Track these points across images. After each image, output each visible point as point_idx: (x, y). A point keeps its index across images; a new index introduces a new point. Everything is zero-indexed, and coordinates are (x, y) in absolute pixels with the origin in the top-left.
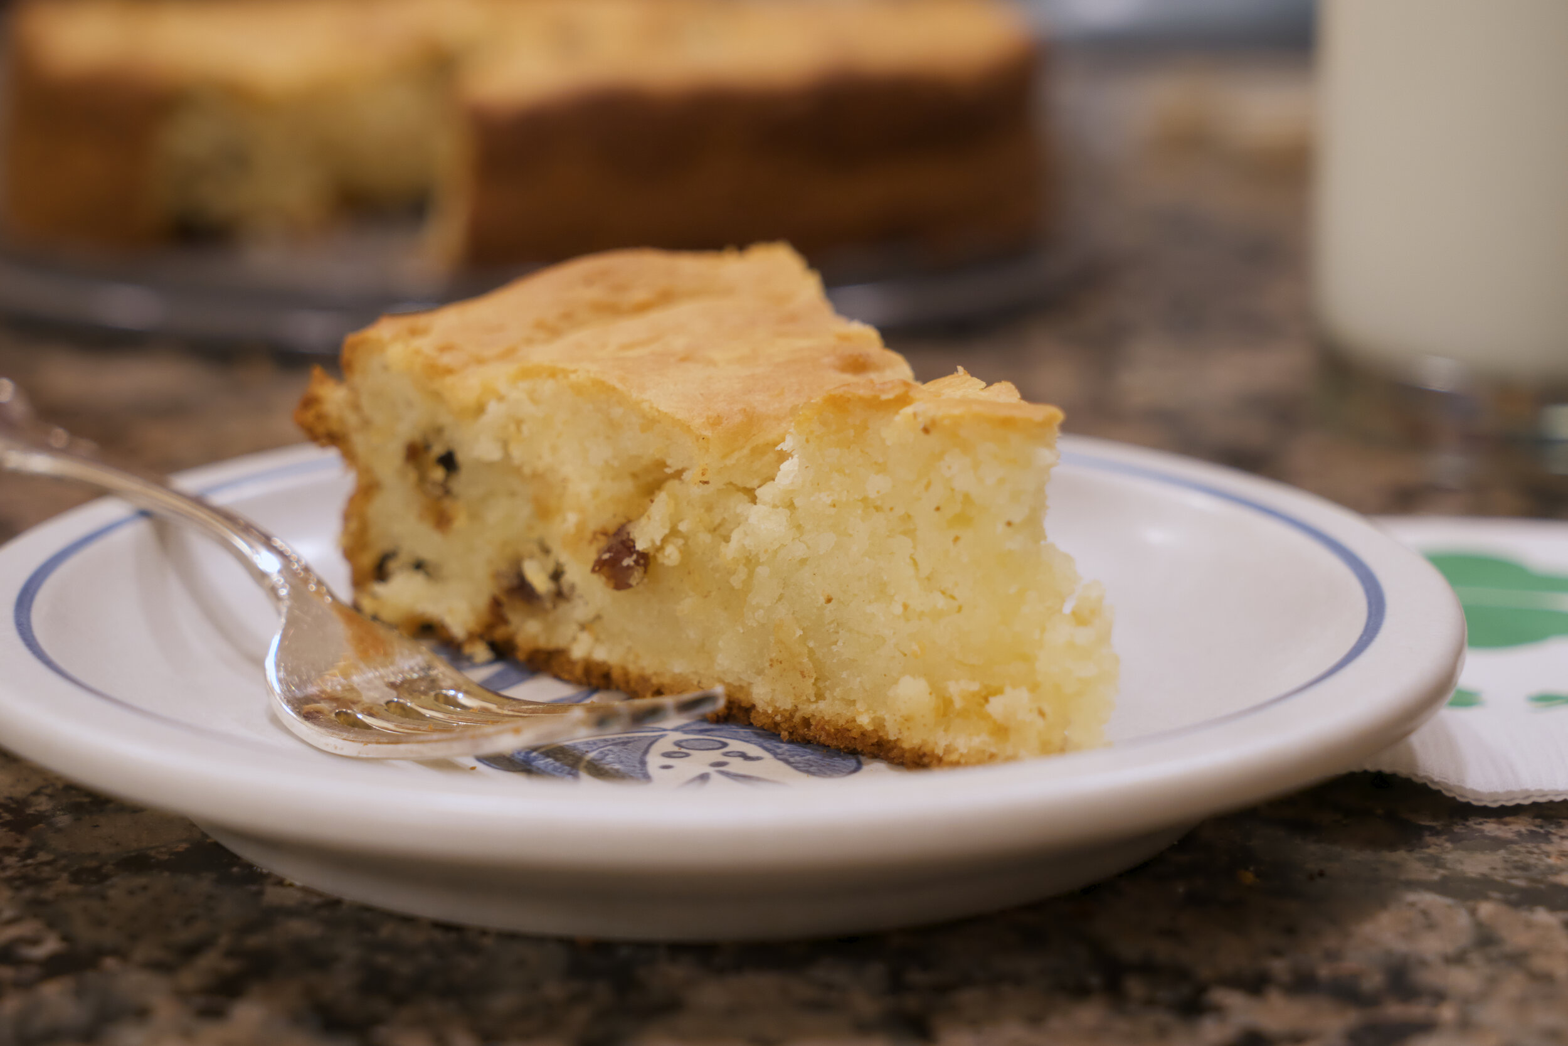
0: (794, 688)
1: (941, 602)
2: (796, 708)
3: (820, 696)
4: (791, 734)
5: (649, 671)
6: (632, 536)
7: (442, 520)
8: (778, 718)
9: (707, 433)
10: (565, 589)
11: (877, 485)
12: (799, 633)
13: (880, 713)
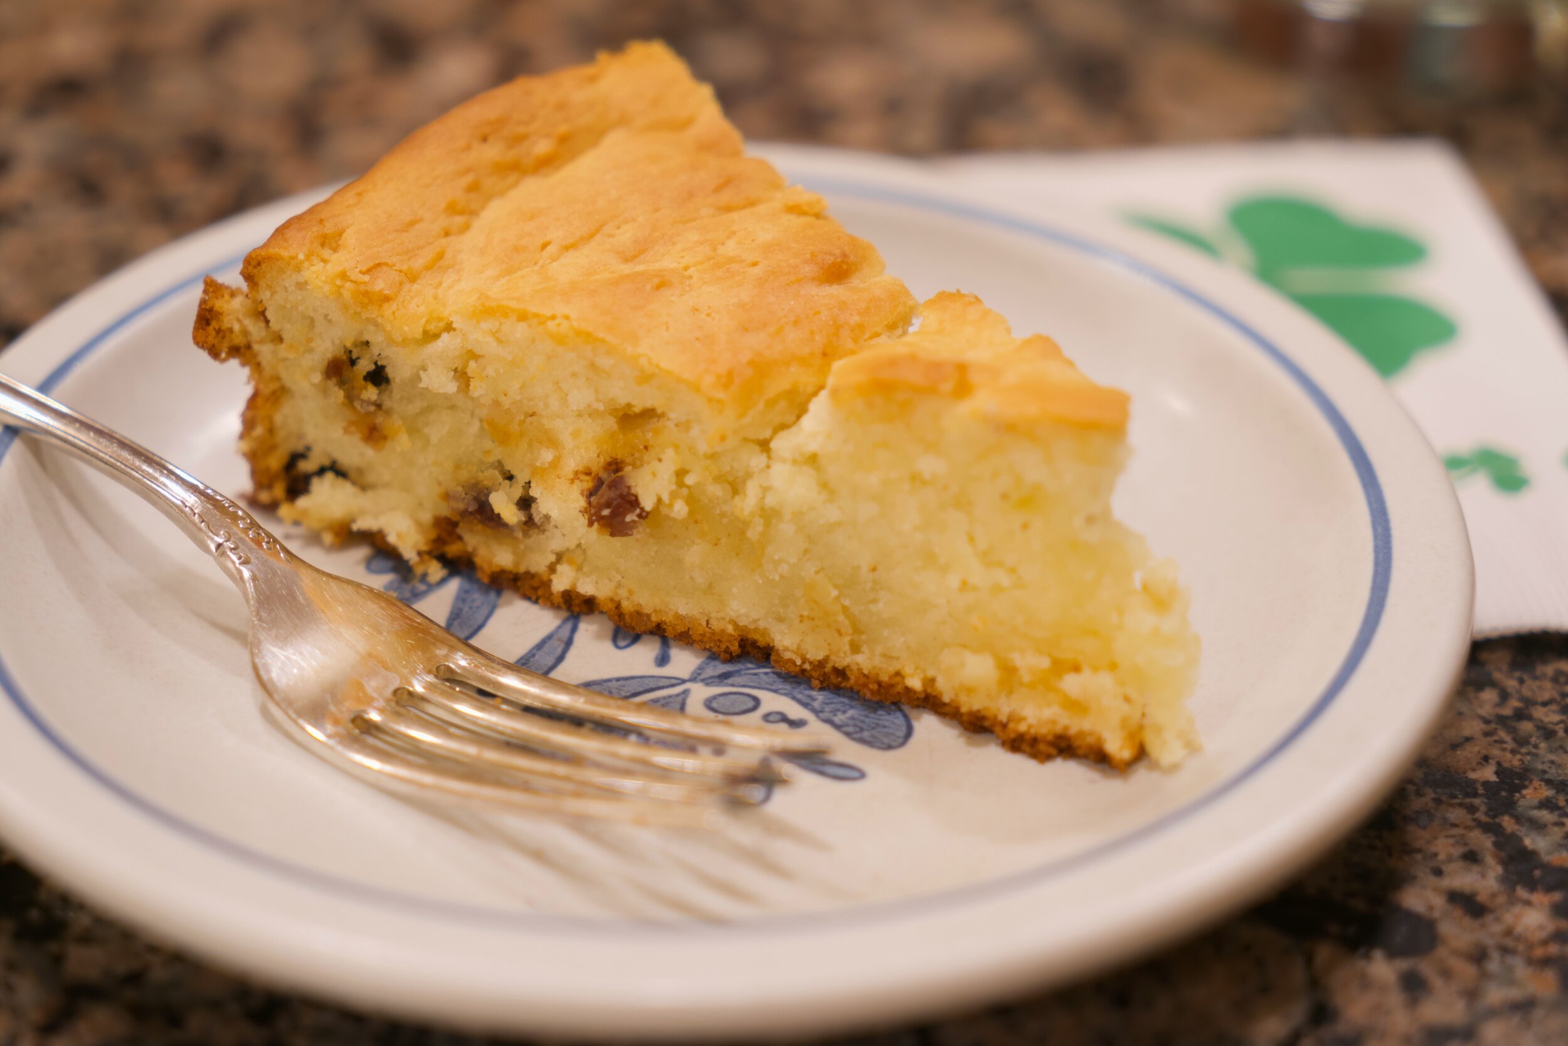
0: (829, 644)
1: (1005, 580)
2: (826, 659)
3: (855, 648)
4: (821, 682)
5: (647, 610)
6: (633, 491)
7: (374, 434)
8: (807, 666)
9: (721, 395)
10: (537, 519)
11: (929, 465)
12: (835, 593)
13: (930, 673)
